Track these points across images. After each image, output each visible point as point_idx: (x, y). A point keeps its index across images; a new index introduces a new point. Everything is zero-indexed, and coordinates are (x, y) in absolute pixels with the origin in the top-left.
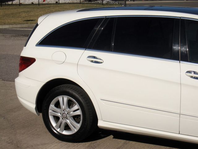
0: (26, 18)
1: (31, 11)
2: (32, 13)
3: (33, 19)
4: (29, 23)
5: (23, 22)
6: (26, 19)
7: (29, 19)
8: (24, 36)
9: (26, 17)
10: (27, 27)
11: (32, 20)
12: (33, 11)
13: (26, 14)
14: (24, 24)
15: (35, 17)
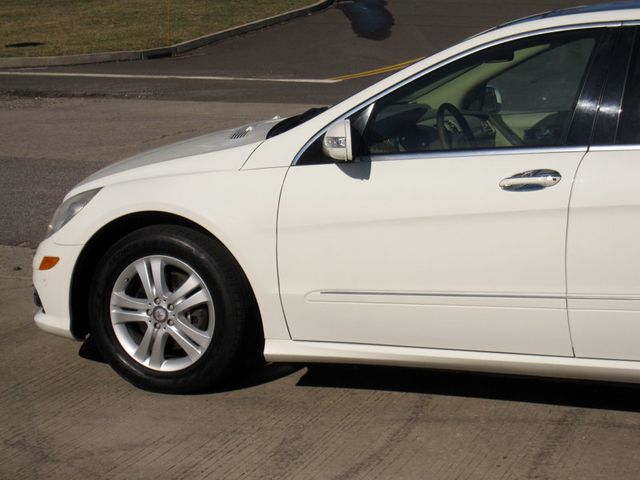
0: (15, 37)
1: (30, 14)
2: (33, 21)
3: (41, 41)
4: (27, 53)
5: (4, 49)
6: (14, 39)
7: (25, 41)
8: (15, 94)
9: (13, 32)
10: (20, 64)
11: (35, 44)
12: (35, 15)
13: (12, 23)
14: (10, 56)
15: (44, 35)
